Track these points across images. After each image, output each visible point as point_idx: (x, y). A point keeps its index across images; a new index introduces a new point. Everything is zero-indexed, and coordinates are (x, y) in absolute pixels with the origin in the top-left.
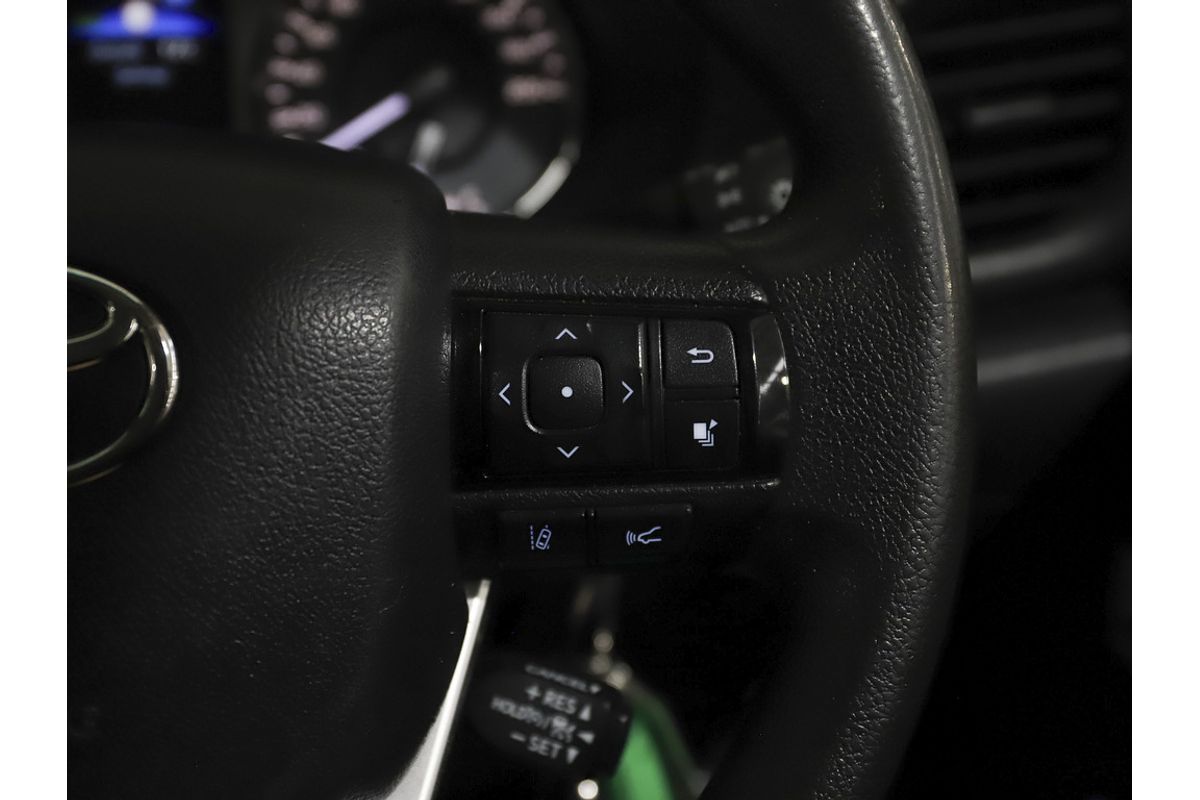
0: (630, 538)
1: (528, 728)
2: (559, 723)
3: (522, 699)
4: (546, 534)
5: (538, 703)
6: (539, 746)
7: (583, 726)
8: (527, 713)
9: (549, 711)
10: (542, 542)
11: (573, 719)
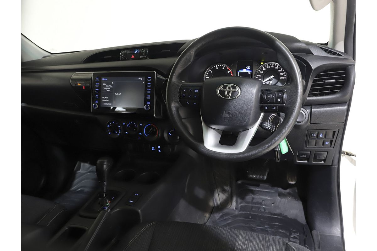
0: (273, 108)
1: (266, 126)
2: (269, 126)
3: (266, 124)
4: (267, 107)
5: (267, 124)
6: (267, 128)
7: (271, 126)
8: (266, 125)
9: (268, 125)
10: (266, 108)
11: (270, 126)
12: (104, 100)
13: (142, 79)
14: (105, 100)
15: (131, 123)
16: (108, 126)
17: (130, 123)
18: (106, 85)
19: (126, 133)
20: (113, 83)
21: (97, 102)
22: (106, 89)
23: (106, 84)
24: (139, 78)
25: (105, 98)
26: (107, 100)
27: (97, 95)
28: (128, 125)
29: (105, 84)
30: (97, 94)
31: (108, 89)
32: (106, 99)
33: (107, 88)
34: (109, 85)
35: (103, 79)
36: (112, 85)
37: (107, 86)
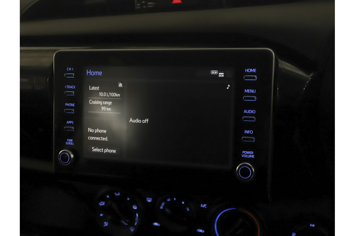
12: (92, 138)
13: (221, 75)
14: (98, 139)
15: (172, 199)
16: (102, 204)
17: (169, 200)
18: (97, 92)
19: (156, 224)
20: (120, 85)
21: (70, 142)
22: (100, 103)
23: (98, 88)
24: (214, 72)
25: (97, 131)
26: (104, 139)
27: (71, 122)
28: (163, 204)
29: (94, 88)
30: (70, 118)
31: (106, 103)
32: (98, 135)
33: (103, 100)
34: (108, 91)
35: (89, 72)
36: (118, 90)
37: (101, 94)
